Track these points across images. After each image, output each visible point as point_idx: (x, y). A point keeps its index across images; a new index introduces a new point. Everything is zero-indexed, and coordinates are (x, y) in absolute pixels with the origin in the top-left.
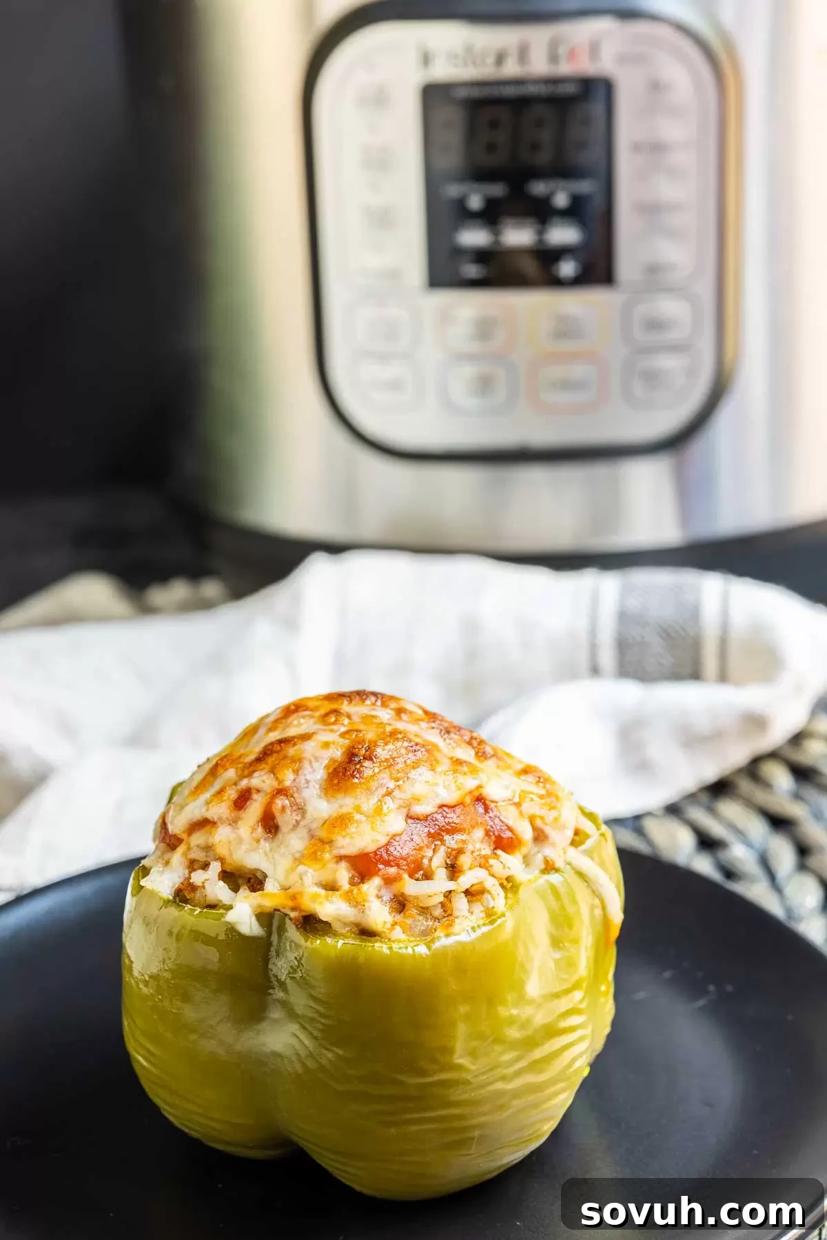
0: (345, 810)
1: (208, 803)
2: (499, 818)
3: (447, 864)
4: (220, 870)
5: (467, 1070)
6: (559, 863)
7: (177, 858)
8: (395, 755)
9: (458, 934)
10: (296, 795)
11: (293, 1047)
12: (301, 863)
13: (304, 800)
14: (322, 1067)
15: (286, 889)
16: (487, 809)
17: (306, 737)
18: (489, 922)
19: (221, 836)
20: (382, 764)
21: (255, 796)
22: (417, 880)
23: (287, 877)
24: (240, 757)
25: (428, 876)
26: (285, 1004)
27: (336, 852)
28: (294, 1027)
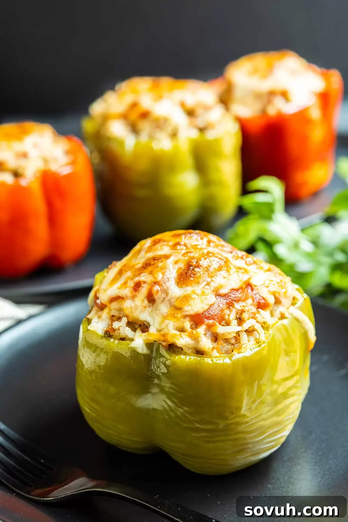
0: (188, 292)
1: (119, 288)
2: (259, 294)
3: (237, 317)
4: (127, 321)
5: (248, 417)
6: (287, 315)
7: (105, 314)
8: (210, 265)
9: (244, 352)
10: (163, 285)
11: (163, 406)
12: (167, 319)
13: (168, 287)
14: (177, 416)
15: (160, 331)
16: (252, 290)
17: (167, 257)
18: (258, 346)
19: (127, 304)
20: (204, 270)
21: (143, 285)
22: (223, 325)
23: (160, 325)
24: (133, 265)
25: (228, 324)
26: (159, 386)
27: (183, 313)
28: (164, 397)
